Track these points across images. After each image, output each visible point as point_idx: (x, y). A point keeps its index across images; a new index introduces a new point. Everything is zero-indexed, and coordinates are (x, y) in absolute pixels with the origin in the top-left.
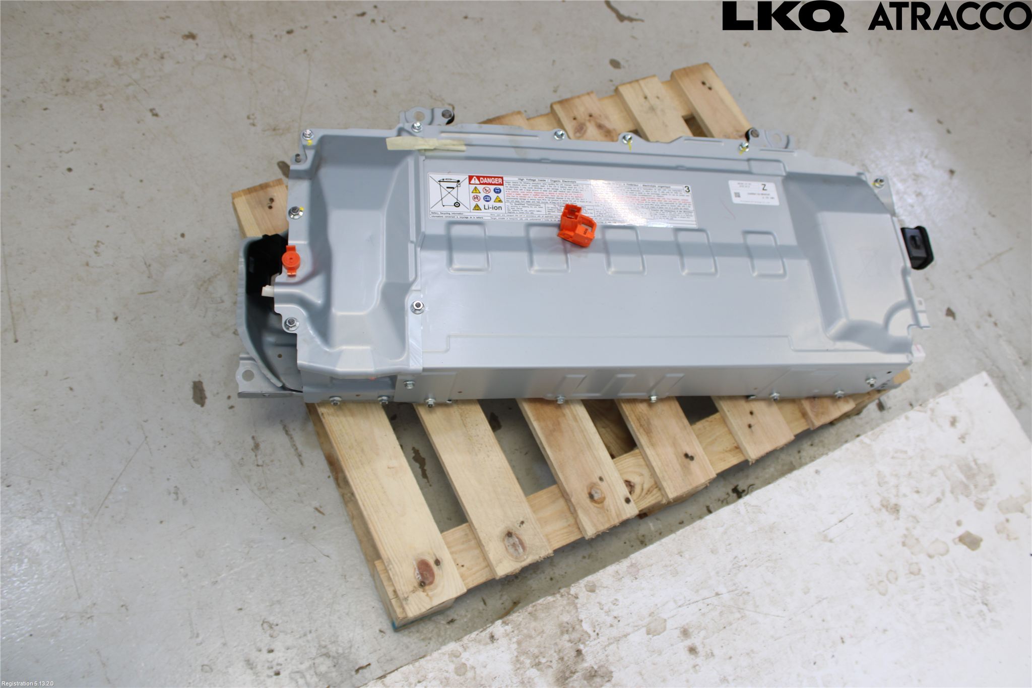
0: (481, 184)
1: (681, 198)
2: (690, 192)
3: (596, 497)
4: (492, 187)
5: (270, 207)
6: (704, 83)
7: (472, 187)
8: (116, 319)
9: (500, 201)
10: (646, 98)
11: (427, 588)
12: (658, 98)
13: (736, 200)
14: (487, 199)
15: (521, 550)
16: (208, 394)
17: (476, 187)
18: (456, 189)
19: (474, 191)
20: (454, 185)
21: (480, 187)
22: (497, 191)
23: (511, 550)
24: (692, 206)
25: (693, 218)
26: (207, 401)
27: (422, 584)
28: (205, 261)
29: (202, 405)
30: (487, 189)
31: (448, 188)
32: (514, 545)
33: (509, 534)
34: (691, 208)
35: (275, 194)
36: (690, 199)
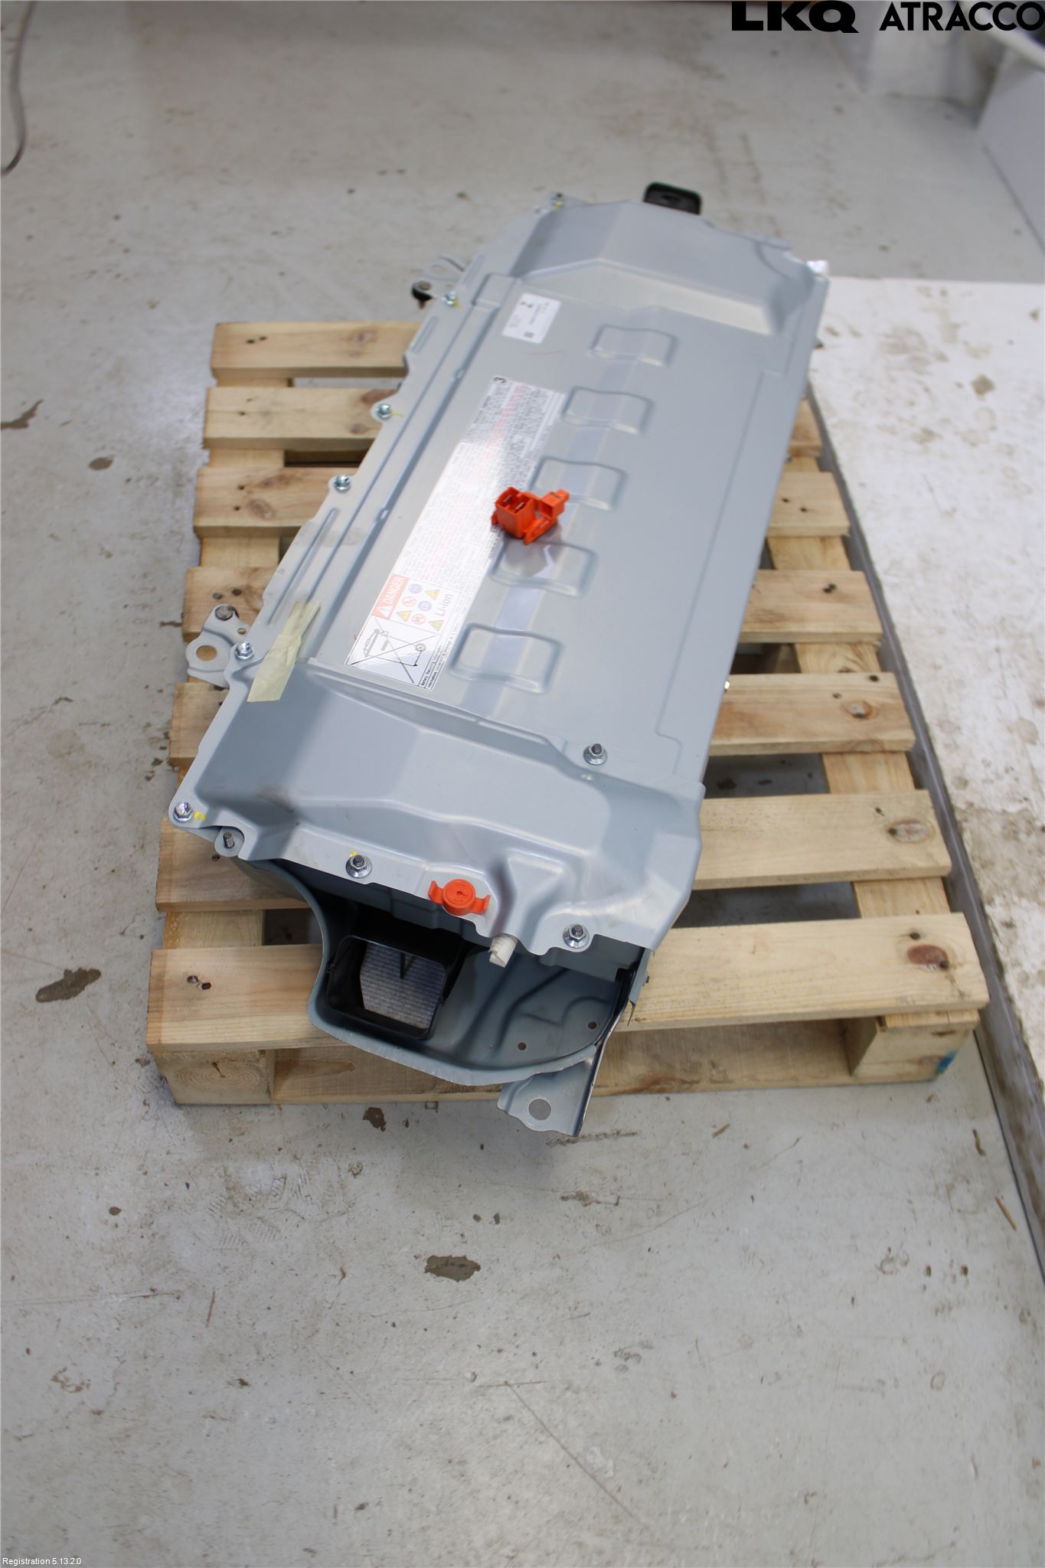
0: (395, 605)
1: (511, 393)
2: (506, 378)
3: (861, 710)
4: (406, 593)
5: (206, 986)
6: (251, 342)
7: (394, 617)
8: (243, 1383)
9: (437, 592)
10: (243, 414)
11: (951, 961)
12: (249, 400)
13: (538, 339)
14: (425, 606)
15: (918, 826)
16: (458, 1252)
17: (398, 613)
18: (390, 640)
19: (405, 618)
20: (381, 640)
21: (400, 607)
22: (416, 589)
23: (916, 838)
24: (530, 387)
25: (550, 393)
26: (471, 1257)
27: (944, 966)
28: (188, 1185)
29: (477, 1268)
30: (407, 600)
31: (383, 649)
32: (909, 832)
33: (892, 832)
34: (533, 388)
35: (183, 970)
36: (516, 384)
